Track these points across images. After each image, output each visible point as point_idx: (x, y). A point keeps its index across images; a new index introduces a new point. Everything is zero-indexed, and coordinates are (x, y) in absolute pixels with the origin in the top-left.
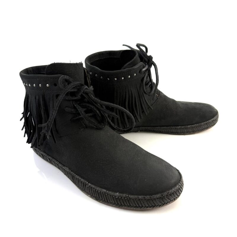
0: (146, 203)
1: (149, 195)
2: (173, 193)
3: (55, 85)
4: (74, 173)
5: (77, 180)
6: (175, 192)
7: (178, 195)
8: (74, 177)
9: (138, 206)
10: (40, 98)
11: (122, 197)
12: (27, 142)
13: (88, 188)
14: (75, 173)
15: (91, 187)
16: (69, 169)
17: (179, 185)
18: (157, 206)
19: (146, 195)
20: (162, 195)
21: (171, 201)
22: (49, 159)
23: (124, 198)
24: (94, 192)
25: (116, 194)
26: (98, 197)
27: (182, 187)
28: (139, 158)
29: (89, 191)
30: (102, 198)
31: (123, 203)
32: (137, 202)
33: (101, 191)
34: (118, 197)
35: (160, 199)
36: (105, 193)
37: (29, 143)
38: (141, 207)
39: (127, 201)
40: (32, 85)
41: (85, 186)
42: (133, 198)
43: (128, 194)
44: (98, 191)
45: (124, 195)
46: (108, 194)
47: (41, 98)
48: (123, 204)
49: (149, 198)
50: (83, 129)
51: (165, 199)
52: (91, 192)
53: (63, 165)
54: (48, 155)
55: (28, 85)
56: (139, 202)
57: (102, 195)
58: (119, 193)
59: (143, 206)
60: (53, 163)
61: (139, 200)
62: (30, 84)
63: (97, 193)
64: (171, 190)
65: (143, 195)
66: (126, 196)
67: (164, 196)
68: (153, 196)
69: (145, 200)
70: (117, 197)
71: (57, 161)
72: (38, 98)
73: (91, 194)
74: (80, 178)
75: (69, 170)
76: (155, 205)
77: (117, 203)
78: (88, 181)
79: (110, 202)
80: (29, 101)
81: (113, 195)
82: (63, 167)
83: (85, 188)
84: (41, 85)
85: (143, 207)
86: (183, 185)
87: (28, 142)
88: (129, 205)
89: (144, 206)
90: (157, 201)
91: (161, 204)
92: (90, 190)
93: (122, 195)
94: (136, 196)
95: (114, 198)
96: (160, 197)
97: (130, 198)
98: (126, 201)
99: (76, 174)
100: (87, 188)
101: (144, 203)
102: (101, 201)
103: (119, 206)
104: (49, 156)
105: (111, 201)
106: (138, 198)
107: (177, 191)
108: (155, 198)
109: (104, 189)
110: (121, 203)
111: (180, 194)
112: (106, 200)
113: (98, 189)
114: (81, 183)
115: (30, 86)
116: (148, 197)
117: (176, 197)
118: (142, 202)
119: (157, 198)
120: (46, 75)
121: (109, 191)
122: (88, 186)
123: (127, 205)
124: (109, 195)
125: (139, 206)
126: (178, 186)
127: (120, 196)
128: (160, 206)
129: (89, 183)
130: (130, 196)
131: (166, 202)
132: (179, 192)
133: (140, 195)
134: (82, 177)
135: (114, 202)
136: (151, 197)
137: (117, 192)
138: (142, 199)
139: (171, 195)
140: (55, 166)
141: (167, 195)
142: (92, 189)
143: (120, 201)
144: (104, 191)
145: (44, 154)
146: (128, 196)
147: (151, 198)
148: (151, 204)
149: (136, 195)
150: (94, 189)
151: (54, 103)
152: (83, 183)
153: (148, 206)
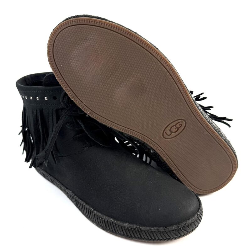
0: (159, 235)
1: (163, 227)
2: (190, 224)
3: (55, 98)
4: (77, 198)
5: (82, 206)
6: (192, 222)
7: (197, 225)
8: (78, 202)
9: (150, 238)
10: (37, 113)
11: (131, 229)
12: (25, 161)
13: (94, 216)
14: (79, 198)
15: (97, 216)
16: (73, 192)
17: (198, 215)
18: (172, 238)
19: (160, 227)
20: (179, 227)
21: (188, 233)
22: (51, 179)
23: (135, 229)
24: (100, 220)
25: (125, 224)
26: (105, 227)
27: (201, 215)
28: (152, 182)
29: (94, 219)
30: (109, 227)
31: (134, 234)
32: (149, 234)
33: (108, 220)
34: (128, 228)
35: (175, 231)
36: (113, 223)
37: (27, 162)
38: (154, 240)
39: (138, 232)
40: (29, 98)
41: (91, 213)
42: (144, 230)
43: (139, 226)
44: (104, 220)
45: (134, 226)
46: (116, 224)
47: (39, 113)
48: (133, 236)
49: (164, 231)
50: (88, 147)
51: (182, 231)
52: (97, 220)
53: (66, 187)
54: (49, 174)
55: (25, 97)
56: (151, 234)
57: (109, 225)
58: (129, 223)
59: (155, 239)
60: (55, 183)
61: (152, 232)
62: (26, 97)
63: (104, 222)
64: (188, 221)
65: (156, 226)
66: (137, 227)
67: (180, 227)
68: (168, 228)
69: (159, 232)
70: (126, 228)
71: (59, 182)
72: (36, 113)
73: (98, 223)
74: (85, 204)
75: (72, 194)
76: (170, 238)
77: (127, 234)
78: (93, 208)
79: (118, 233)
80: (27, 115)
81: (122, 226)
82: (66, 190)
83: (90, 215)
84: (39, 98)
85: (157, 240)
86: (202, 213)
87: (27, 160)
88: (140, 237)
89: (157, 238)
90: (172, 233)
91: (177, 236)
92: (96, 218)
93: (132, 226)
94: (148, 228)
95: (122, 228)
96: (176, 229)
97: (141, 230)
98: (136, 233)
99: (81, 199)
100: (92, 216)
101: (157, 235)
102: (108, 231)
103: (129, 238)
104: (51, 176)
105: (120, 232)
106: (151, 229)
107: (195, 221)
108: (170, 230)
109: (111, 218)
110: (131, 235)
111: (199, 224)
112: (114, 231)
113: (105, 217)
114: (86, 210)
115: (27, 98)
116: (161, 229)
117: (194, 228)
118: (155, 234)
119: (173, 230)
120: (44, 87)
121: (118, 220)
122: (94, 214)
123: (137, 237)
124: (117, 226)
125: (152, 239)
126: (196, 216)
127: (130, 226)
128: (175, 238)
129: (94, 210)
130: (141, 227)
131: (183, 234)
132: (197, 222)
133: (153, 226)
134: (86, 203)
135: (122, 233)
136: (166, 228)
137: (127, 223)
138: (155, 232)
139: (188, 226)
140: (58, 187)
141: (184, 227)
142: (98, 217)
143: (129, 232)
144: (112, 221)
145: (45, 173)
146: (139, 228)
147: (165, 230)
148: (165, 237)
149: (149, 226)
150: (100, 217)
151: (54, 119)
152: (88, 210)
153: (161, 238)
